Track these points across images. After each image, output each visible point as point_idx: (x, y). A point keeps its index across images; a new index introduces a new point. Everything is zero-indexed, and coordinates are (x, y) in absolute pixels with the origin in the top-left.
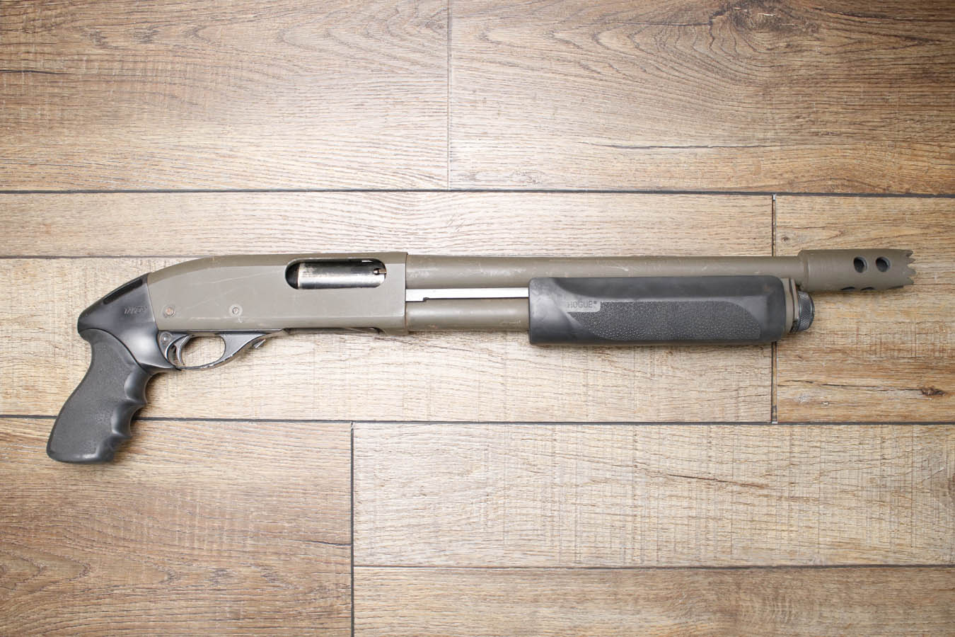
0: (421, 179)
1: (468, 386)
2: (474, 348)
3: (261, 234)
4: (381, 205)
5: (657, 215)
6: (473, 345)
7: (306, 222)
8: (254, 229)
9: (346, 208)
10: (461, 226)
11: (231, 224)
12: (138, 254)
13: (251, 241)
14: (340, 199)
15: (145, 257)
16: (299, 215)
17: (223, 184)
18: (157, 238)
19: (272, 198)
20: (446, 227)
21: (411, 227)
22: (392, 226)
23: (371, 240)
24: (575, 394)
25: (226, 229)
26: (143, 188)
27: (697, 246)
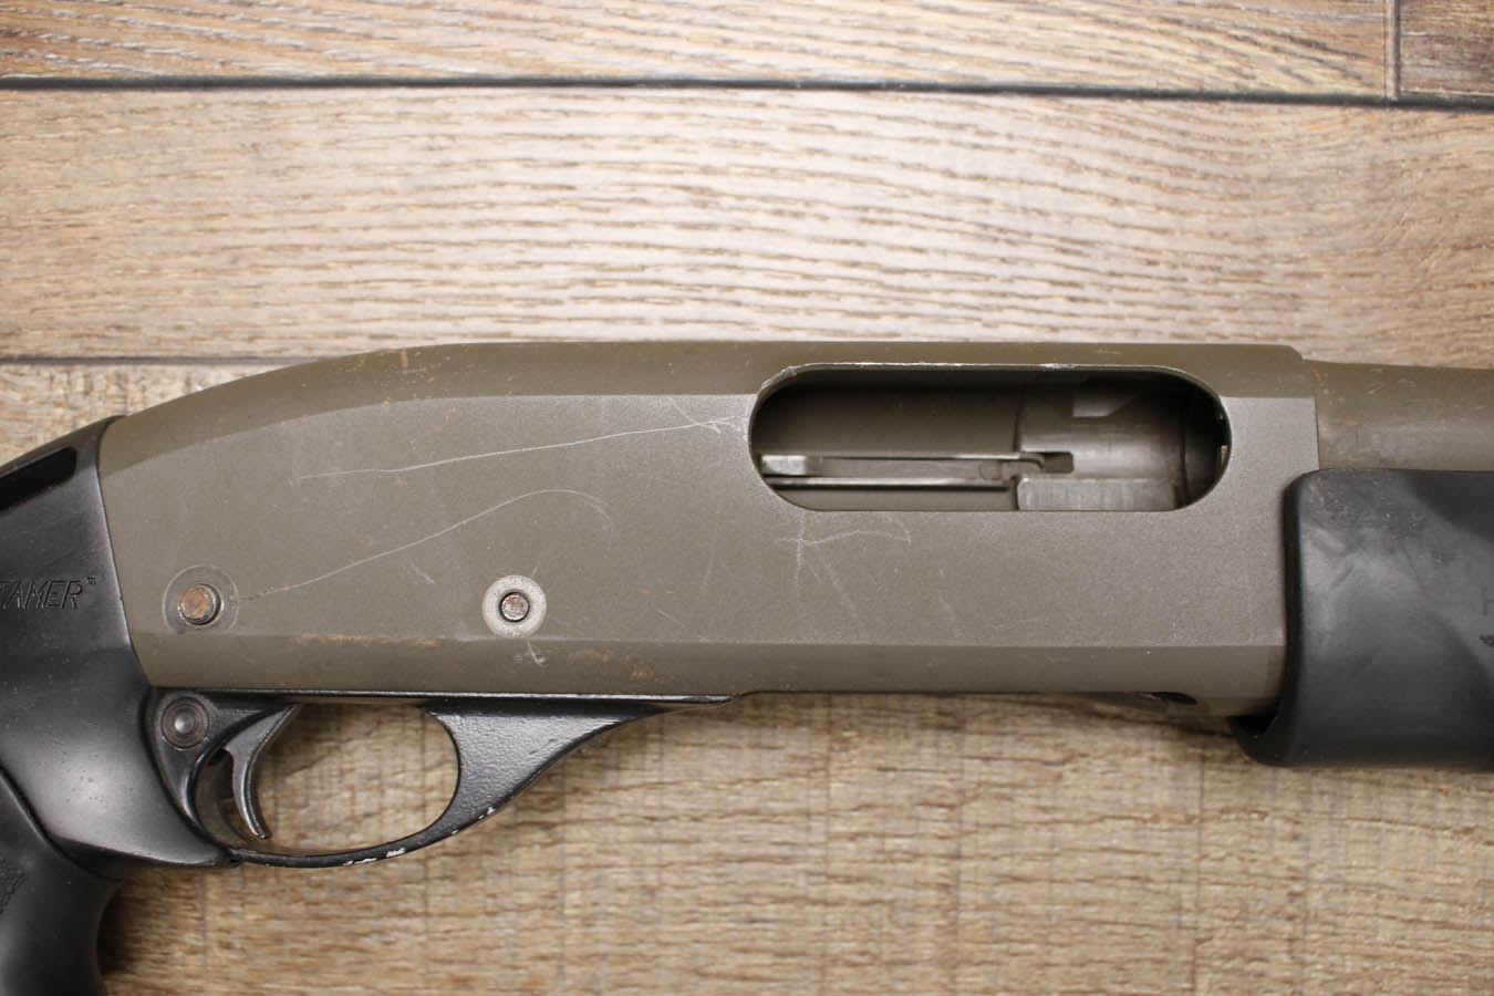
0: (1276, 50)
3: (601, 267)
4: (1114, 154)
7: (796, 215)
8: (568, 244)
9: (963, 161)
11: (471, 225)
12: (74, 349)
13: (555, 294)
14: (938, 125)
15: (104, 361)
16: (766, 186)
17: (437, 51)
18: (153, 283)
19: (650, 116)
22: (1157, 241)
23: (1072, 299)
25: (448, 244)
26: (100, 69)
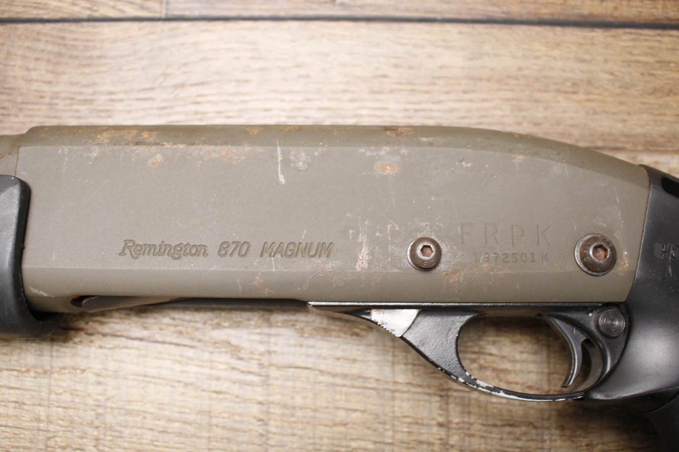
1: (185, 422)
2: (200, 341)
5: (583, 66)
6: (198, 335)
10: (182, 86)
20: (152, 89)
21: (84, 90)
24: (421, 442)
27: (664, 129)
